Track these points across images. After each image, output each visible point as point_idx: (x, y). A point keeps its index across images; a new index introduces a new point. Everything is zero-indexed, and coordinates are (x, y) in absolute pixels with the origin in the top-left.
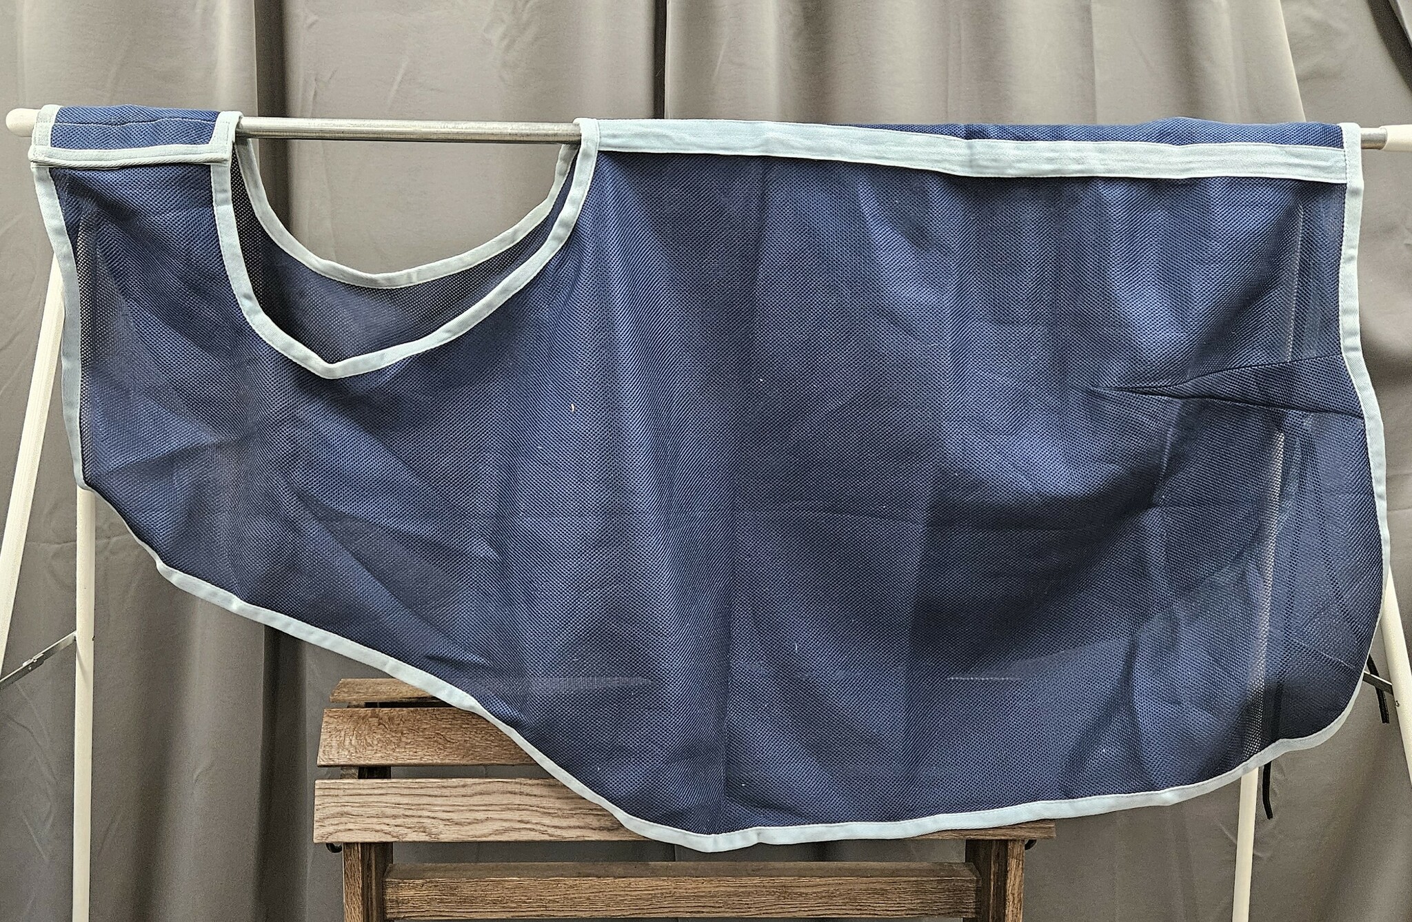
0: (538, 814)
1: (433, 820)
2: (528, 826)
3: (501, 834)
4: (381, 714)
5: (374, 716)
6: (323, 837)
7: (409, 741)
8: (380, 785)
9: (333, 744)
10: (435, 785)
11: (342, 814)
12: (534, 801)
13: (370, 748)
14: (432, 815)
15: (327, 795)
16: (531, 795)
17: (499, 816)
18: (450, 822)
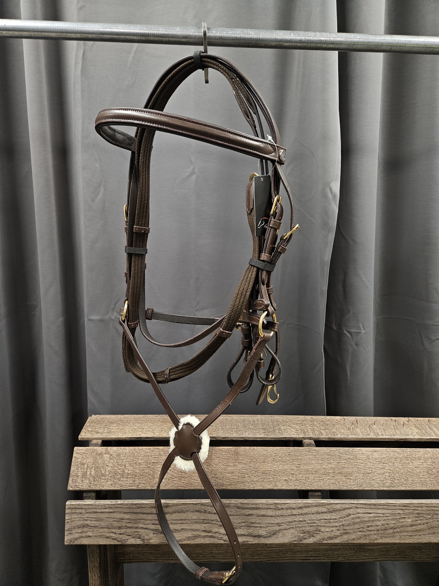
1: (146, 530)
2: (210, 534)
4: (111, 452)
5: (107, 453)
6: (71, 541)
7: (130, 472)
8: (110, 506)
9: (79, 475)
10: (147, 506)
11: (84, 526)
13: (103, 477)
14: (145, 526)
15: (74, 513)
17: (190, 527)
18: (157, 531)
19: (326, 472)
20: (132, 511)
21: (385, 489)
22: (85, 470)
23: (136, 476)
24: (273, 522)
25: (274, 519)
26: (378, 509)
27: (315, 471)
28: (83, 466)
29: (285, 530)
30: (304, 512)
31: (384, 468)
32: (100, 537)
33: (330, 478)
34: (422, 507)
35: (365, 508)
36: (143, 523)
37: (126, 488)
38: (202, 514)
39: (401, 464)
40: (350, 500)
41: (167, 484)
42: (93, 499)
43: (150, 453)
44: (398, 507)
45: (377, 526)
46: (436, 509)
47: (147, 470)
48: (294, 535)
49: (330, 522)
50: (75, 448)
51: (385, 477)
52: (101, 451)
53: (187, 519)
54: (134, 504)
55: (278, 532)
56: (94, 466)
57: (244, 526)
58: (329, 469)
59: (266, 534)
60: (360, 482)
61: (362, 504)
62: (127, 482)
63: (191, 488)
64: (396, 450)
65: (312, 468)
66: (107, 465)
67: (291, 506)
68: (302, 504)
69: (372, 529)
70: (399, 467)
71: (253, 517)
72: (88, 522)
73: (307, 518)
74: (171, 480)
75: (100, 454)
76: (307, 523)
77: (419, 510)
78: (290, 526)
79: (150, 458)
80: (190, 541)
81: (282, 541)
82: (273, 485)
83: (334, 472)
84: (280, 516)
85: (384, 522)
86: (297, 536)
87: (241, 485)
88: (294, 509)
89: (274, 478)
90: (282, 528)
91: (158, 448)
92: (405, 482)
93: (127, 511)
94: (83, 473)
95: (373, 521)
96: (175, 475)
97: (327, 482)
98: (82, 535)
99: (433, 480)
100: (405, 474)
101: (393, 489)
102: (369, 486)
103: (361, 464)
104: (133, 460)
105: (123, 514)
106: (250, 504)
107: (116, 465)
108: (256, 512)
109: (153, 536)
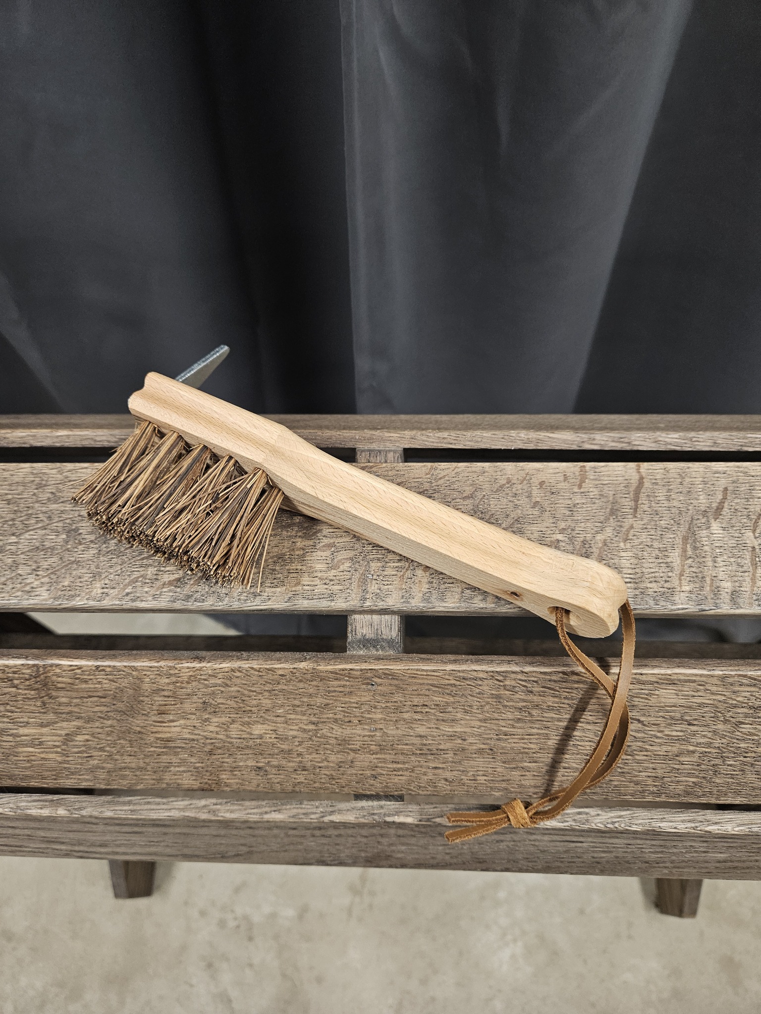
19: (424, 748)
25: (226, 839)
33: (440, 766)
65: (369, 733)
71: (150, 835)
82: (206, 781)
83: (463, 749)
97: (426, 778)
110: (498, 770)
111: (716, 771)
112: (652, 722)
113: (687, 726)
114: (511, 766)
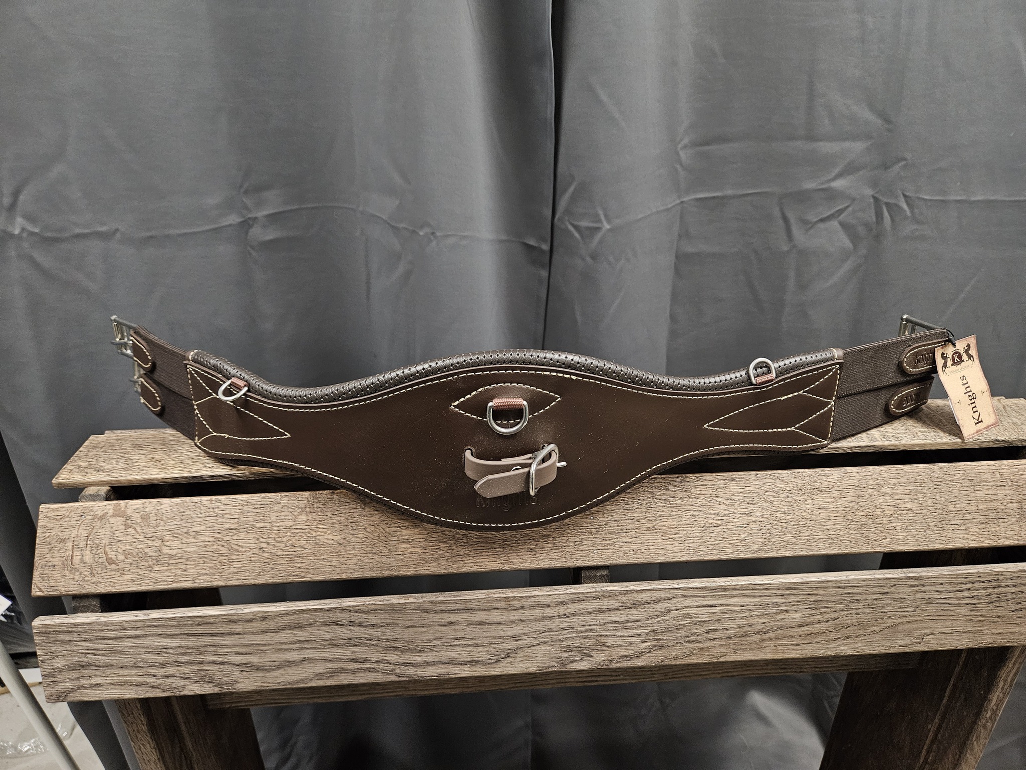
0: (380, 649)
1: (222, 666)
2: (366, 666)
3: (328, 678)
4: (129, 512)
5: (119, 513)
6: (60, 696)
7: (174, 552)
8: (134, 624)
9: (54, 563)
10: (218, 620)
11: (81, 666)
12: (372, 632)
13: (113, 566)
14: (220, 659)
15: (53, 641)
16: (366, 626)
17: (321, 655)
18: (248, 667)
19: (620, 528)
20: (186, 632)
21: (749, 556)
22: (68, 554)
23: (188, 559)
24: (502, 634)
25: (504, 629)
26: (732, 596)
27: (596, 528)
28: (63, 544)
29: (528, 647)
30: (569, 610)
31: (750, 514)
32: (121, 685)
33: (630, 540)
34: (825, 588)
35: (704, 597)
36: (215, 653)
37: (166, 587)
38: (344, 629)
39: (788, 504)
40: (670, 582)
41: (262, 573)
42: (97, 612)
43: (220, 510)
44: (774, 592)
45: (727, 630)
46: (856, 590)
47: (213, 545)
48: (548, 656)
49: (626, 628)
50: (41, 507)
51: (750, 532)
52: (105, 511)
53: (313, 639)
54: (189, 617)
55: (515, 652)
56: (89, 542)
57: (439, 645)
58: (628, 521)
59: (489, 657)
60: (695, 544)
61: (697, 588)
62: (169, 574)
63: (317, 578)
64: (778, 475)
66: (120, 539)
67: (542, 600)
68: (566, 595)
69: (715, 637)
70: (783, 510)
71: (458, 627)
72: (90, 658)
73: (575, 622)
74: (271, 565)
75: (102, 518)
76: (576, 632)
77: (820, 595)
78: (540, 639)
79: (220, 520)
80: (324, 681)
81: (524, 669)
82: (502, 561)
83: (639, 528)
84: (517, 622)
85: (744, 622)
86: (555, 657)
87: (430, 565)
88: (549, 606)
89: (505, 546)
90: (523, 644)
91: (237, 498)
92: (794, 541)
93: (173, 632)
94: (64, 559)
95: (719, 620)
96: (279, 553)
97: (622, 550)
98: (82, 684)
99: (856, 532)
100: (796, 523)
101: (766, 555)
102: (714, 552)
103: (700, 509)
104: (180, 526)
105: (165, 638)
106: (451, 603)
107: (141, 538)
108: (464, 617)
109: (240, 675)
110: (659, 541)
111: (770, 533)
112: (730, 504)
113: (748, 505)
114: (666, 538)
